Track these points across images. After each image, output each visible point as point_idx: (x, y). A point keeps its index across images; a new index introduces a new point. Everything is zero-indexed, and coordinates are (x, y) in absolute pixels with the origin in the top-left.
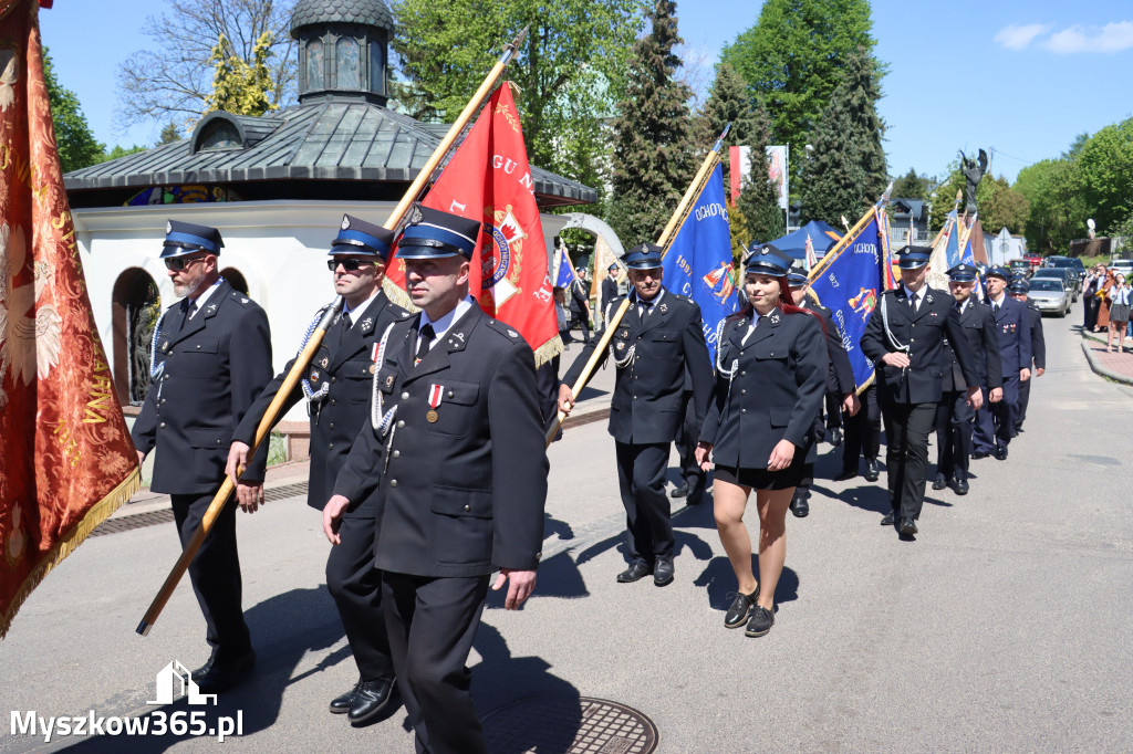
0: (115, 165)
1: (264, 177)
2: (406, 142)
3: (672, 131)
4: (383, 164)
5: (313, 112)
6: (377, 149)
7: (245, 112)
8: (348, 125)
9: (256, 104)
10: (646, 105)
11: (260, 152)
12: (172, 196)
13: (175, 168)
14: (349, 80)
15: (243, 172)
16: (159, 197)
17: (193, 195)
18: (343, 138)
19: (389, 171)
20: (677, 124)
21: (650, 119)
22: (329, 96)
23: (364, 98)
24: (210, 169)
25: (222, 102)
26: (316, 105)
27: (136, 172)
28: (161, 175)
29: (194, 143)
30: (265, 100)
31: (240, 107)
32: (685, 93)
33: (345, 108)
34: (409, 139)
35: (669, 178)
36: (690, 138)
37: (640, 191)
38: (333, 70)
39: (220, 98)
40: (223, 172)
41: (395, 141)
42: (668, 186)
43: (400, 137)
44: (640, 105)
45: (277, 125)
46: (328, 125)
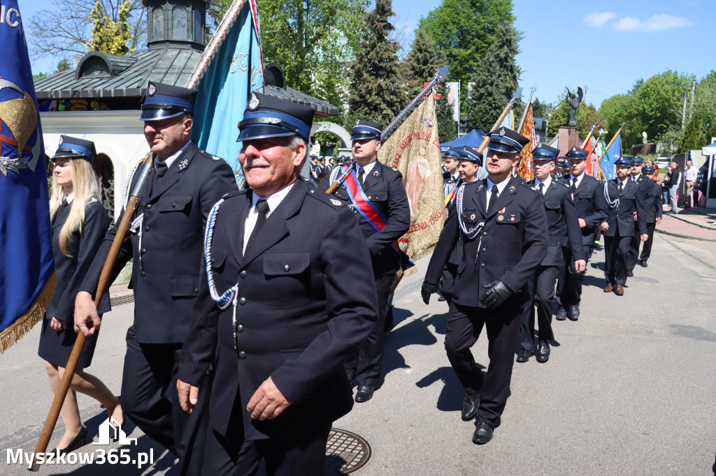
1: (124, 95)
3: (387, 71)
5: (157, 54)
7: (113, 53)
8: (180, 63)
9: (120, 48)
10: (371, 54)
11: (122, 79)
12: (64, 106)
13: (65, 88)
14: (180, 34)
15: (110, 91)
16: (55, 107)
17: (78, 106)
18: (176, 71)
20: (391, 67)
21: (373, 63)
22: (167, 43)
23: (190, 45)
24: (89, 89)
25: (98, 46)
26: (159, 49)
27: (39, 90)
28: (56, 92)
29: (78, 72)
30: (126, 45)
31: (109, 49)
32: (396, 47)
33: (177, 51)
35: (384, 101)
36: (399, 75)
37: (366, 109)
38: (170, 27)
39: (96, 43)
40: (97, 91)
42: (384, 106)
44: (367, 54)
45: (133, 62)
46: (166, 62)
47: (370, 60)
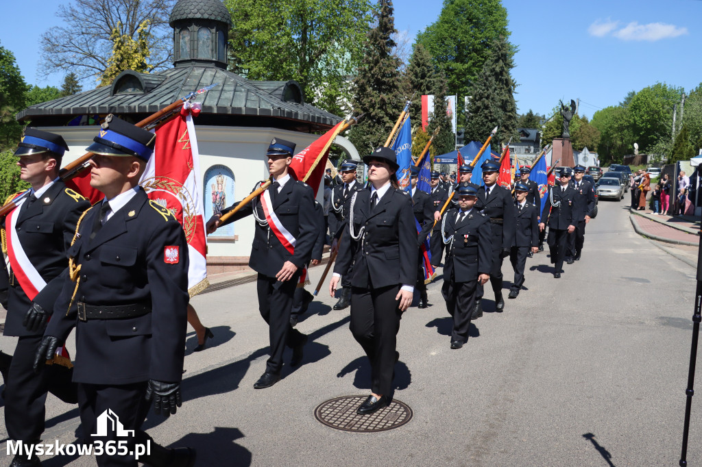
0: (63, 101)
2: (241, 91)
3: (389, 86)
4: (229, 104)
5: (184, 72)
6: (225, 95)
7: (134, 69)
8: (206, 80)
10: (374, 69)
11: (155, 96)
12: (94, 120)
13: (102, 104)
14: (205, 53)
15: (145, 107)
16: (86, 120)
19: (233, 109)
20: (393, 82)
21: (377, 78)
22: (193, 62)
23: (214, 64)
24: (125, 105)
25: (118, 63)
26: (186, 68)
27: (77, 106)
28: (94, 108)
29: (113, 89)
30: (145, 62)
32: (398, 62)
33: (203, 70)
34: (243, 90)
35: (387, 114)
36: (401, 90)
37: (370, 122)
38: (195, 47)
40: (133, 107)
41: (235, 91)
42: (386, 119)
43: (238, 88)
44: (371, 69)
45: (163, 79)
46: (194, 80)
47: (373, 75)
